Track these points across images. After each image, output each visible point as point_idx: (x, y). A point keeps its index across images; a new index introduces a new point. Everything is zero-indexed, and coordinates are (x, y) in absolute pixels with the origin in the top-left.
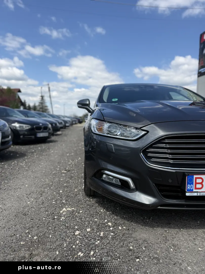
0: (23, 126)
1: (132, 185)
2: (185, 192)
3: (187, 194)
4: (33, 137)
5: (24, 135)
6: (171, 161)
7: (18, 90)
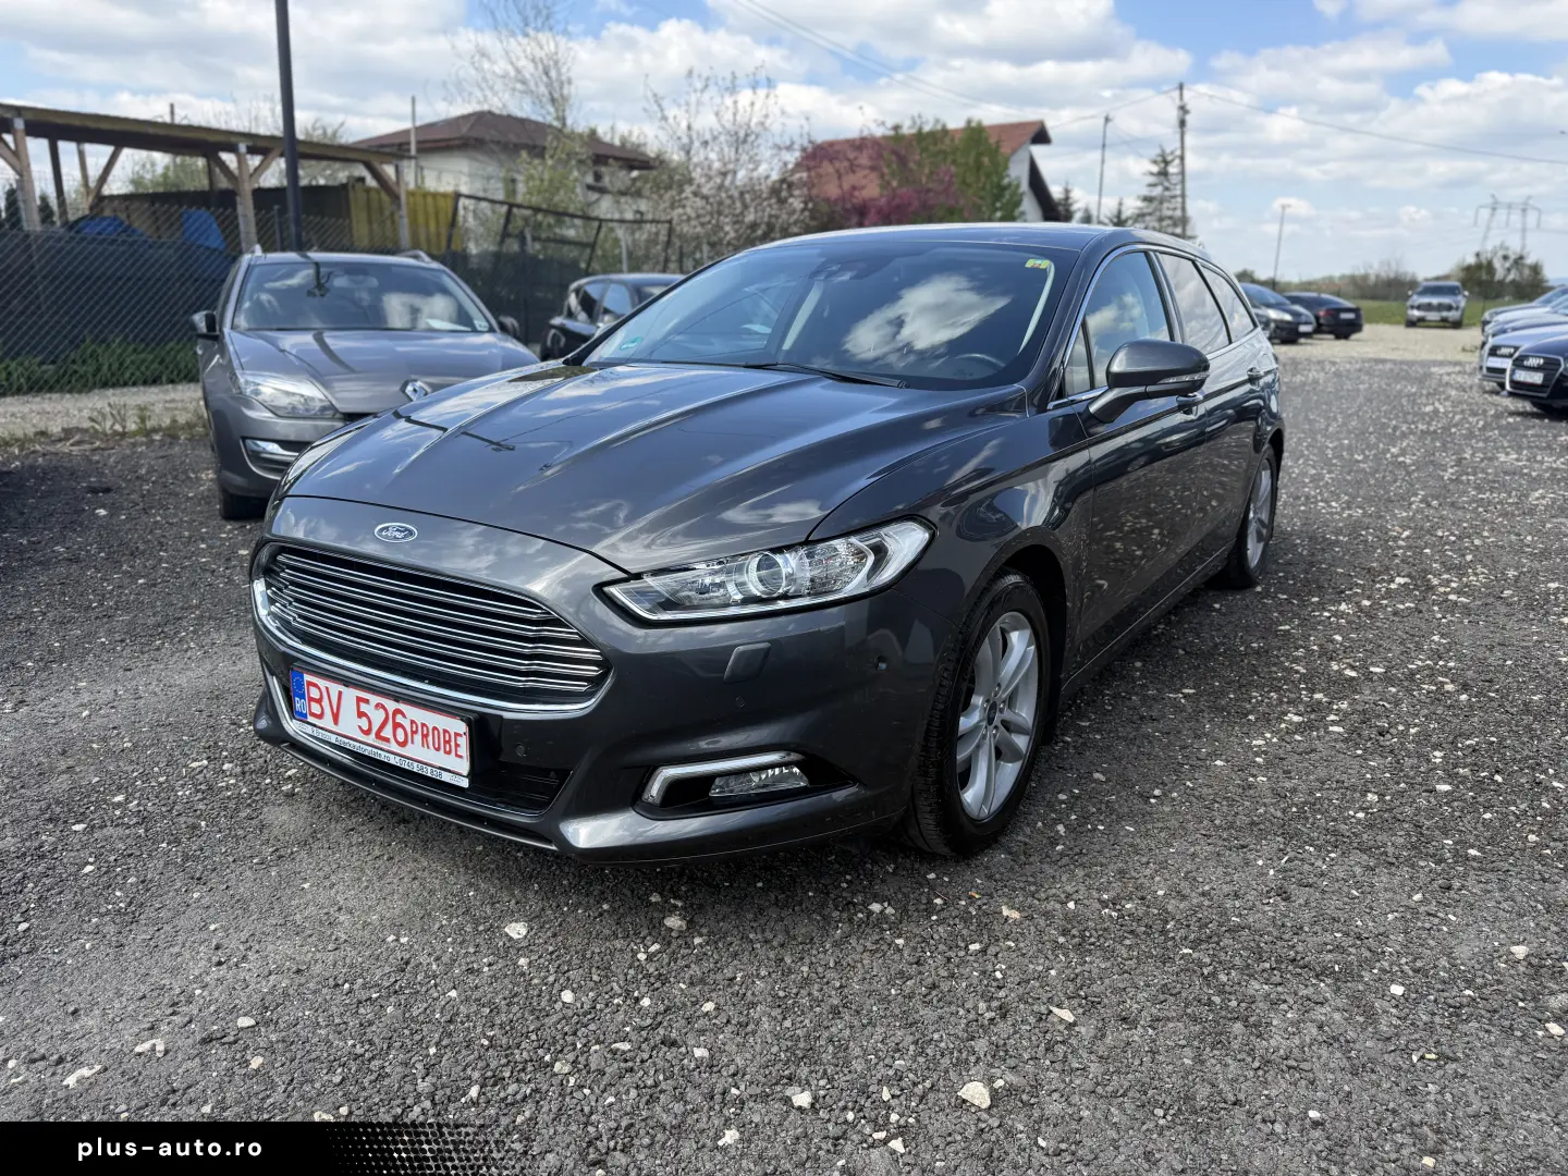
7: (1031, 132)
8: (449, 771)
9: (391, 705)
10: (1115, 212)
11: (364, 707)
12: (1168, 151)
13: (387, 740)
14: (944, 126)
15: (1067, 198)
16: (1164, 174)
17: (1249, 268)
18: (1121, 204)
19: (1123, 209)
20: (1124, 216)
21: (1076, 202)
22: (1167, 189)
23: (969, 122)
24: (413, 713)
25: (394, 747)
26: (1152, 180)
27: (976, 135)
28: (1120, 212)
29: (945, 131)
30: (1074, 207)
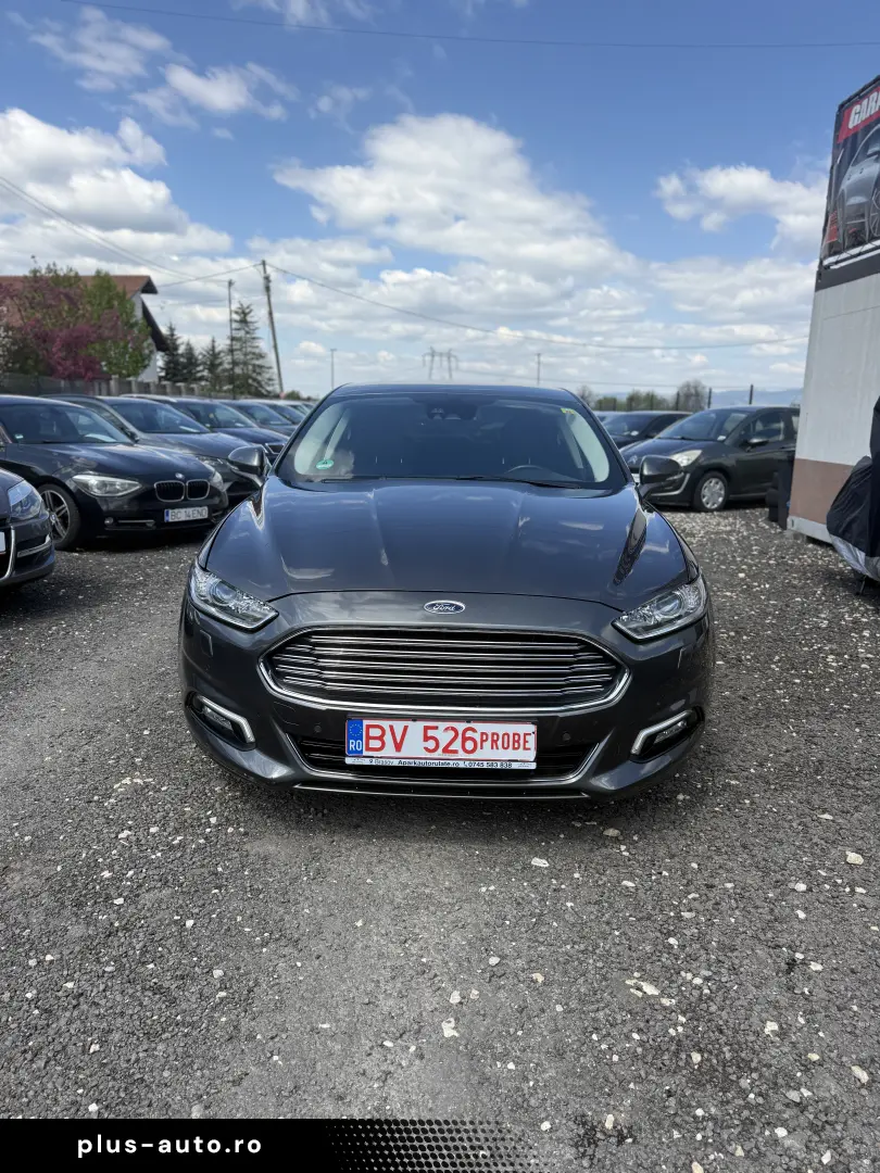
0: (112, 484)
1: (248, 734)
3: (351, 762)
4: (150, 522)
5: (116, 515)
7: (142, 284)
8: (516, 761)
9: (460, 727)
10: (210, 347)
11: (431, 733)
12: (245, 306)
13: (455, 752)
14: (77, 273)
15: (172, 335)
16: (244, 321)
17: (296, 389)
18: (213, 341)
19: (216, 344)
20: (217, 350)
21: (179, 338)
22: (247, 333)
23: (98, 272)
24: (480, 727)
25: (462, 755)
26: (235, 325)
27: (103, 281)
28: (213, 347)
29: (77, 277)
30: (179, 342)
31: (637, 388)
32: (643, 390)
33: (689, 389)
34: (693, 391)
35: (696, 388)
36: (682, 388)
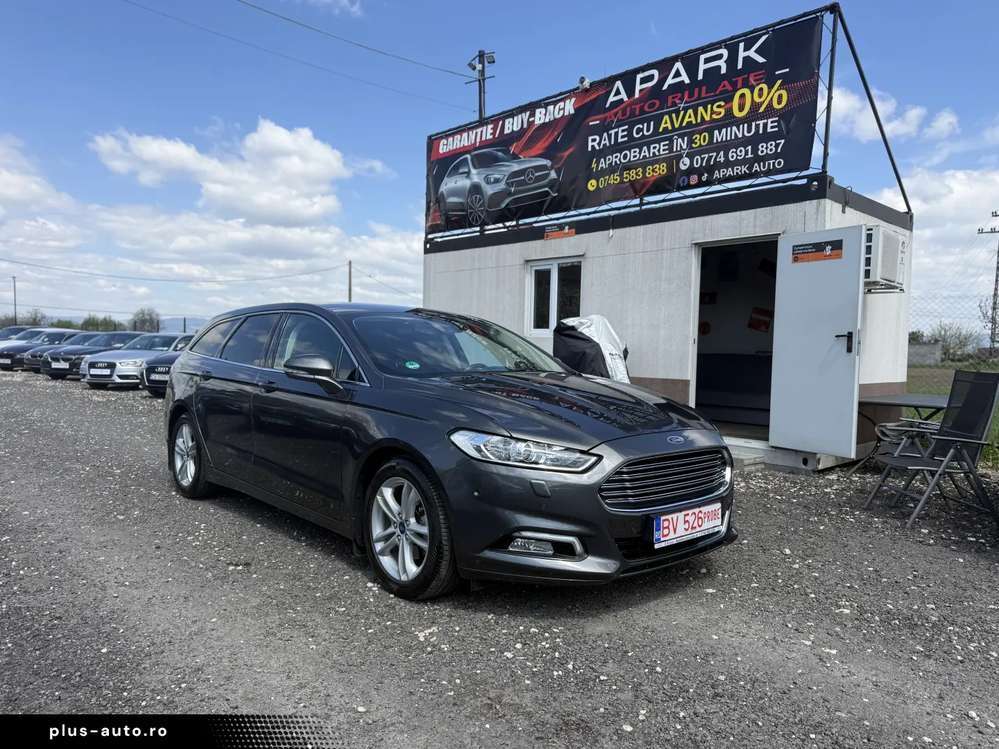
1: (578, 548)
2: (653, 544)
3: (657, 546)
6: (631, 500)
8: (716, 527)
9: (696, 511)
11: (686, 518)
13: (695, 527)
24: (703, 509)
25: (698, 528)
31: (92, 314)
32: (101, 316)
33: (143, 316)
34: (148, 317)
35: (150, 315)
36: (137, 315)
